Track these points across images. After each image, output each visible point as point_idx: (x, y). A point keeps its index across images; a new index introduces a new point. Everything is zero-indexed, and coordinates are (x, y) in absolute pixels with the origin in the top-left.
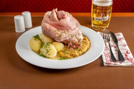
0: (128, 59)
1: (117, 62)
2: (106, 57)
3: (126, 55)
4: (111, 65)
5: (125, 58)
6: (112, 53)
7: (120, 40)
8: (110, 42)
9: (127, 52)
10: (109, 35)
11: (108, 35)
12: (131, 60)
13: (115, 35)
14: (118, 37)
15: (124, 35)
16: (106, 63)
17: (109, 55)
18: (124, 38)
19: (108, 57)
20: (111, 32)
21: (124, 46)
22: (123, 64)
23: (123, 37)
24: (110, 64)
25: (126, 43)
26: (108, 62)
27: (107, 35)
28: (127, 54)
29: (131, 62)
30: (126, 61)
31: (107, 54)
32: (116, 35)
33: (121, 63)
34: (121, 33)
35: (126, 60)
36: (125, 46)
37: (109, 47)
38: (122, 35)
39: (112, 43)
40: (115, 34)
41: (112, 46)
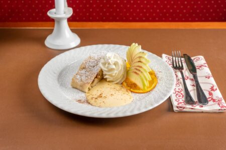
0: (214, 101)
1: (195, 105)
2: (177, 96)
3: (210, 94)
4: (184, 110)
5: (209, 98)
6: (188, 90)
7: (200, 68)
8: (183, 71)
9: (212, 89)
10: (183, 59)
11: (180, 60)
12: (219, 101)
13: (191, 60)
14: (196, 64)
15: (206, 60)
16: (177, 107)
17: (182, 92)
18: (206, 65)
19: (179, 96)
20: (184, 55)
21: (206, 77)
22: (206, 108)
23: (205, 62)
24: (184, 108)
25: (210, 74)
26: (180, 105)
27: (178, 60)
28: (212, 92)
29: (219, 104)
30: (211, 103)
31: (178, 92)
32: (194, 59)
33: (202, 106)
34: (202, 57)
35: (210, 101)
36: (209, 78)
37: (182, 80)
38: (203, 59)
39: (186, 73)
40: (192, 58)
41: (188, 78)
